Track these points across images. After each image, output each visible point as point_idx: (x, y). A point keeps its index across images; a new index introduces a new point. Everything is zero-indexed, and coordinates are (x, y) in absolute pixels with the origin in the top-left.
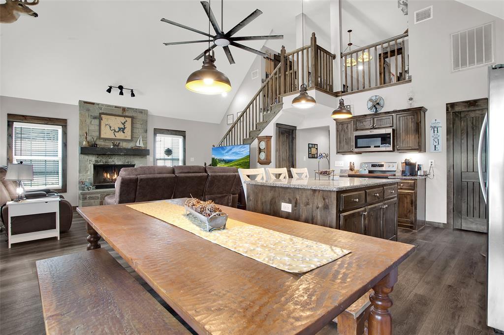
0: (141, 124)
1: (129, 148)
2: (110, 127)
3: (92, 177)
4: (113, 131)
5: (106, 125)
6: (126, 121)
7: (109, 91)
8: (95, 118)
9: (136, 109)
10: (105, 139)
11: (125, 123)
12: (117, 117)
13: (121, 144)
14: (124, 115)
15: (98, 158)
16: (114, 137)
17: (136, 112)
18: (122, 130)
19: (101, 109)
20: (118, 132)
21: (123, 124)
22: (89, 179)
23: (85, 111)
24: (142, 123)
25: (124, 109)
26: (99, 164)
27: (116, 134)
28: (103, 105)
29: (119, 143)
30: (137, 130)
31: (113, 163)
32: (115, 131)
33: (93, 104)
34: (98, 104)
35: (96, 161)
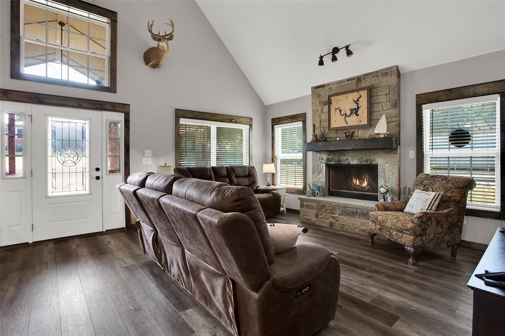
0: (386, 95)
1: (367, 137)
2: (341, 111)
3: (324, 180)
4: (344, 116)
5: (336, 109)
6: (360, 96)
7: (321, 63)
8: (325, 104)
9: (377, 72)
10: (337, 130)
11: (358, 100)
12: (348, 95)
13: (356, 134)
14: (360, 87)
15: (329, 155)
16: (345, 125)
17: (377, 76)
18: (355, 111)
19: (332, 90)
20: (350, 116)
21: (356, 102)
22: (321, 182)
23: (316, 98)
24: (387, 92)
25: (359, 79)
26: (331, 163)
27: (348, 119)
28: (333, 83)
29: (353, 132)
30: (380, 106)
31: (346, 163)
32: (346, 115)
33: (323, 86)
34: (328, 85)
35: (328, 160)
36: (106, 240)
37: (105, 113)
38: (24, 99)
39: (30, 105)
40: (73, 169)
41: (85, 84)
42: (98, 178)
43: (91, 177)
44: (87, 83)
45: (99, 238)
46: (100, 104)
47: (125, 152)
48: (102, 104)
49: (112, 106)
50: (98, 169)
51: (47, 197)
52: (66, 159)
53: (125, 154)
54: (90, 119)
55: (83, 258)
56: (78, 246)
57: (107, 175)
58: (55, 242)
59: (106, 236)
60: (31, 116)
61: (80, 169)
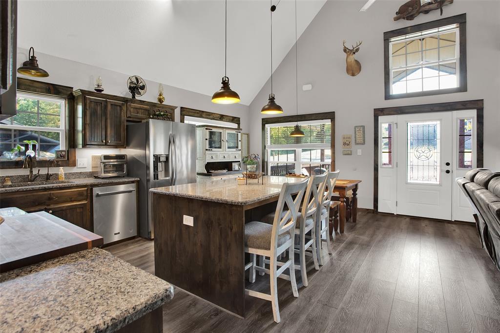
36: (452, 228)
37: (455, 112)
38: (393, 113)
39: (396, 116)
40: (426, 163)
41: (438, 90)
42: (448, 172)
43: (441, 171)
44: (438, 89)
45: (446, 224)
46: (450, 105)
47: (477, 148)
48: (452, 105)
49: (463, 105)
50: (448, 164)
51: (407, 183)
52: (421, 155)
53: (477, 151)
54: (441, 120)
55: (427, 234)
56: (426, 226)
57: (457, 169)
58: (411, 218)
59: (453, 225)
60: (397, 124)
61: (432, 163)
